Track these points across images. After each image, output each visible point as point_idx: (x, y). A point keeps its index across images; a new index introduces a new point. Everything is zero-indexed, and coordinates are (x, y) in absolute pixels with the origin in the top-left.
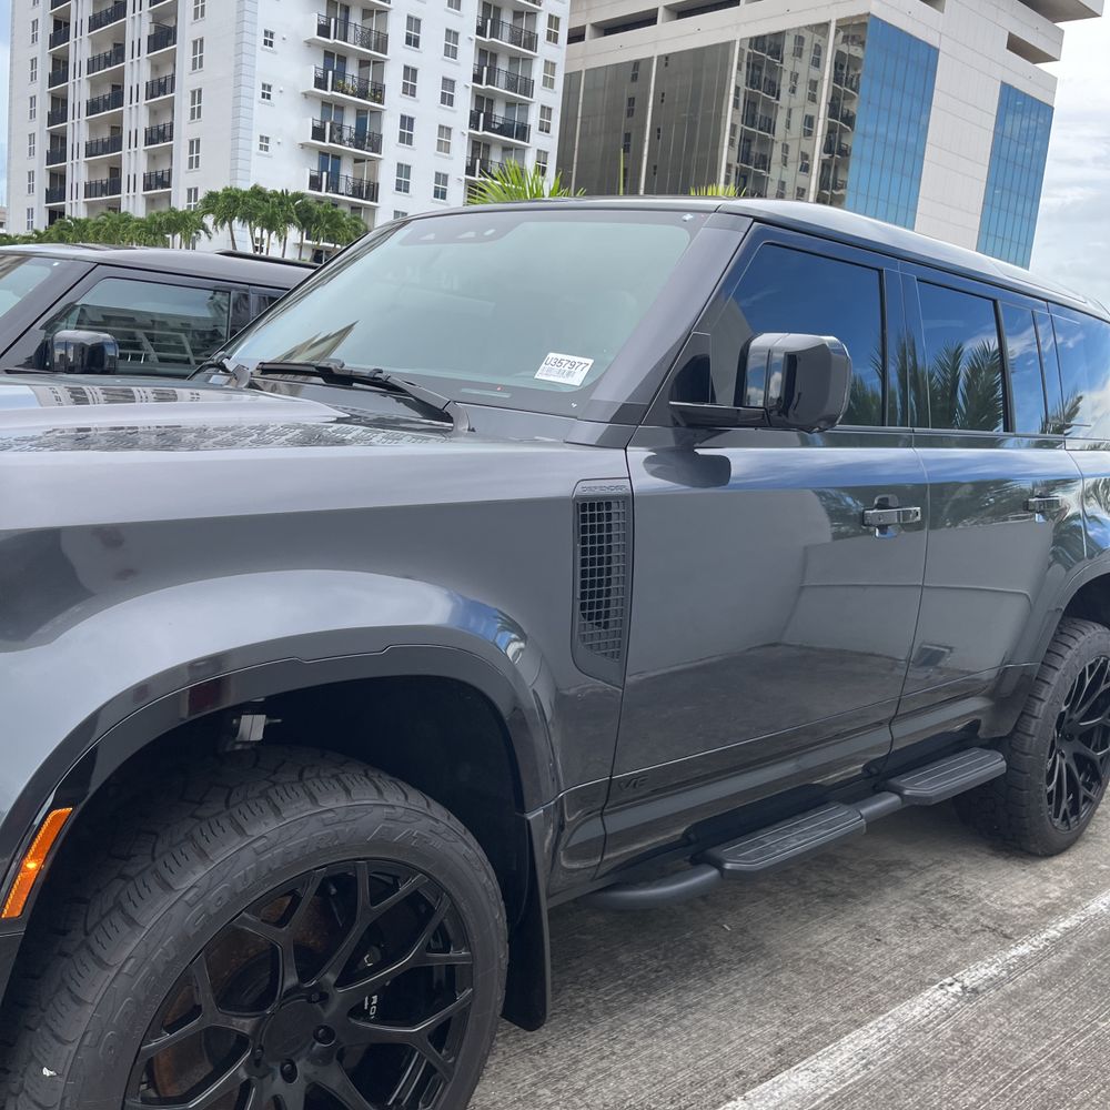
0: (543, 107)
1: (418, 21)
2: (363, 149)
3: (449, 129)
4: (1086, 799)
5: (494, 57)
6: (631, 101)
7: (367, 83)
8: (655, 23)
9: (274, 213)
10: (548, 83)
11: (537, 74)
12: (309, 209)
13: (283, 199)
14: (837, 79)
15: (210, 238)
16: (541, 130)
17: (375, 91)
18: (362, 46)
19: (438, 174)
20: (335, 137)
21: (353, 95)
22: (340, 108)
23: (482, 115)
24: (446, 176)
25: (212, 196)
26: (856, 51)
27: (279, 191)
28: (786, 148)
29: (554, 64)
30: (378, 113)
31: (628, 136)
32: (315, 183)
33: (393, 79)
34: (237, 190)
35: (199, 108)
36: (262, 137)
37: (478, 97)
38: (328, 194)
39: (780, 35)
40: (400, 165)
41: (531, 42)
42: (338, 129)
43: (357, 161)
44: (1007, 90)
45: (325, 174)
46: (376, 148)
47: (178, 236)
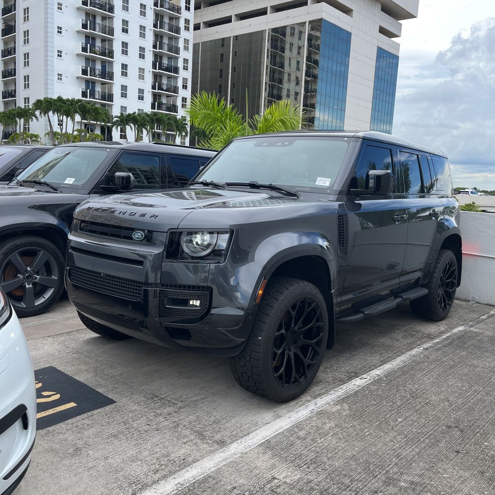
0: (184, 59)
1: (127, 22)
2: (105, 79)
3: (143, 69)
4: (448, 304)
5: (162, 37)
6: (222, 55)
7: (106, 50)
8: (231, 22)
9: (69, 109)
10: (186, 48)
11: (181, 44)
12: (84, 107)
13: (72, 102)
14: (310, 45)
15: (38, 120)
16: (184, 69)
17: (109, 53)
18: (102, 33)
19: (139, 89)
20: (92, 74)
21: (99, 55)
22: (94, 60)
23: (158, 63)
24: (143, 90)
25: (39, 101)
26: (318, 34)
27: (71, 99)
28: (289, 75)
29: (188, 40)
30: (111, 63)
31: (221, 71)
32: (84, 94)
33: (117, 48)
34: (51, 99)
35: (28, 61)
36: (58, 74)
37: (155, 55)
38: (90, 99)
39: (285, 27)
40: (122, 86)
41: (177, 31)
42: (93, 70)
43: (102, 84)
44: (380, 50)
45: (88, 90)
46: (111, 78)
47: (22, 120)
